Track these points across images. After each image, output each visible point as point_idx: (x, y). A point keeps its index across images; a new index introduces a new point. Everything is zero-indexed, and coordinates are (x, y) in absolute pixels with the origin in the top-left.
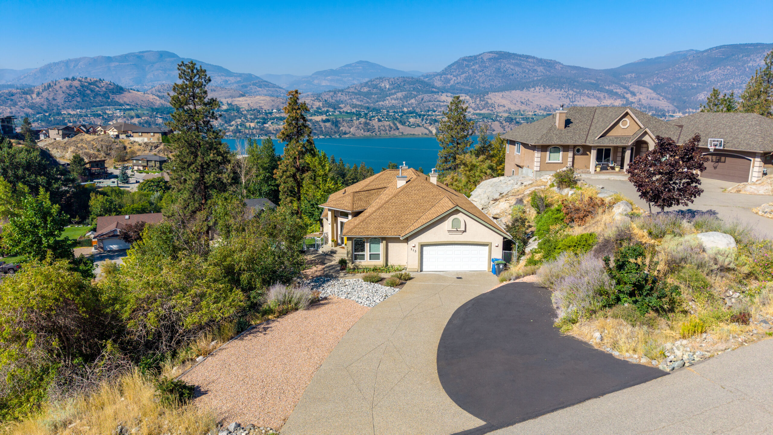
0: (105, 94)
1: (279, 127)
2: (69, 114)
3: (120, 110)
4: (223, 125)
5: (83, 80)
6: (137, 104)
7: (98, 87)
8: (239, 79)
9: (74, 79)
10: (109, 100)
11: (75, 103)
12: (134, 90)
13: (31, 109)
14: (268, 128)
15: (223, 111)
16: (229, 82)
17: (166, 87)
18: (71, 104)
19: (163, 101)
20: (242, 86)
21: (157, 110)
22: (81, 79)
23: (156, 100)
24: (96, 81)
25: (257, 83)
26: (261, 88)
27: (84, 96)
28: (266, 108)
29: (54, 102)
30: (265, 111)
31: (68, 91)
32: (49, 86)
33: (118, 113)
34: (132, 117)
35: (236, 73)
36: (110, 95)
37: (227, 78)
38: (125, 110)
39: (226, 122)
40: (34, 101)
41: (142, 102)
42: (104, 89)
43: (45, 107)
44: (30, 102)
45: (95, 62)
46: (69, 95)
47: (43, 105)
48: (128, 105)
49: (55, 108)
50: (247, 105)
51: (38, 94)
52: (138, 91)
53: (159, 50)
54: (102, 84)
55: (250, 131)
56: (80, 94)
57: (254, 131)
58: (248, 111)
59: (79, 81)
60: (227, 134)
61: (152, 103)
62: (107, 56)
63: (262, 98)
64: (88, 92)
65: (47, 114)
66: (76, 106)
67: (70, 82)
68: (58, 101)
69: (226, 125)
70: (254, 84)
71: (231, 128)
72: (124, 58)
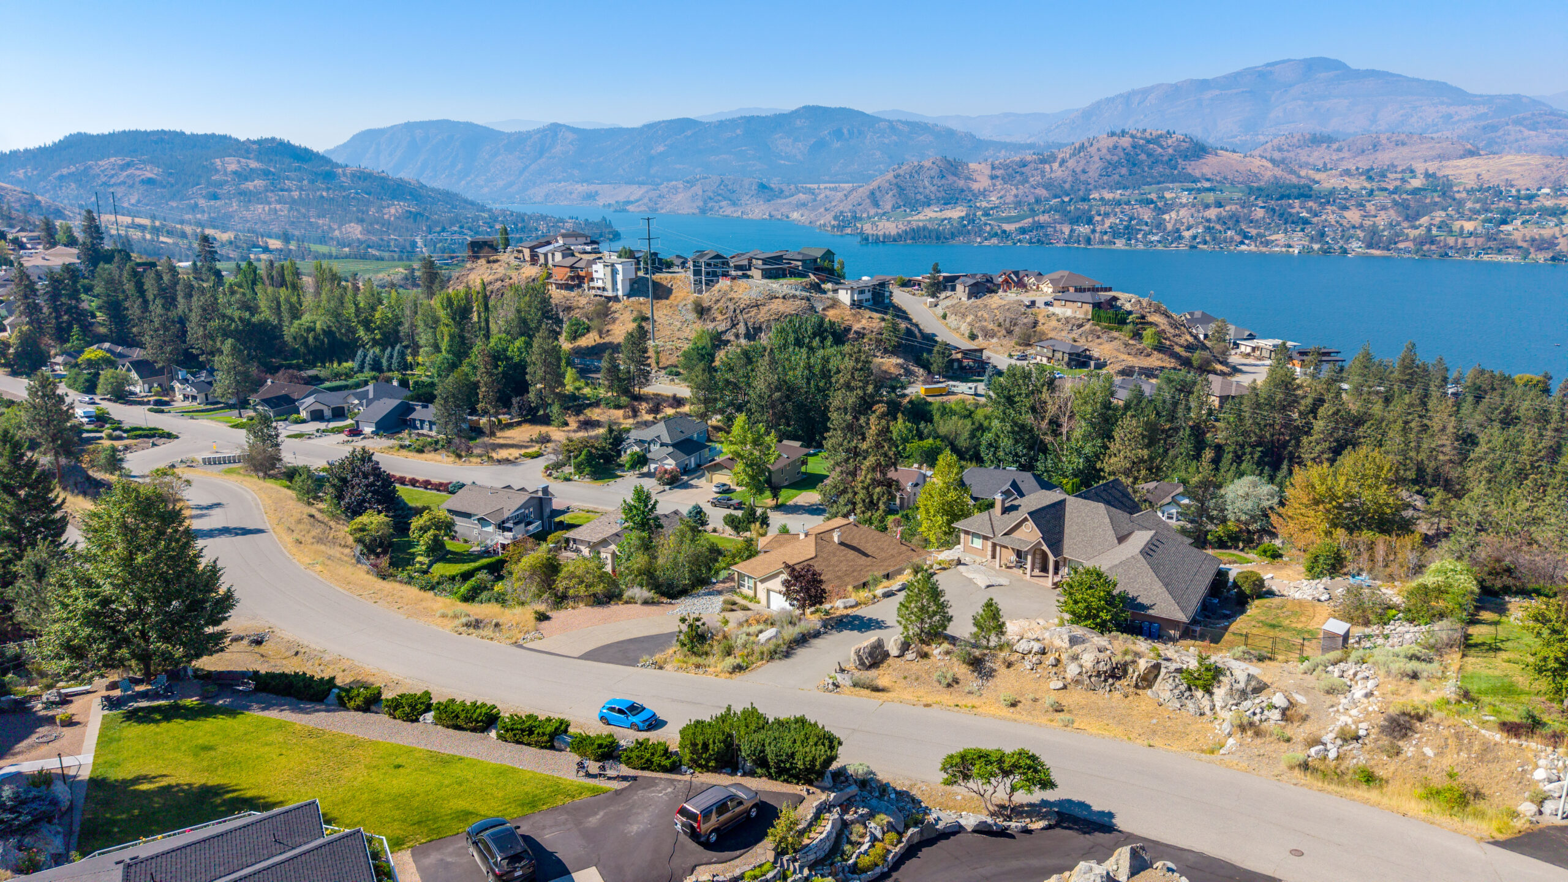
0: (1171, 160)
1: (1542, 232)
2: (1102, 199)
3: (1190, 190)
4: (1398, 224)
5: (1139, 135)
6: (1226, 179)
7: (1162, 147)
8: (1483, 109)
9: (1123, 133)
10: (1176, 172)
11: (1116, 177)
12: (1227, 150)
13: (1047, 189)
14: (1509, 234)
15: (1406, 192)
16: (1456, 118)
17: (1295, 140)
18: (1110, 179)
19: (1278, 172)
20: (1484, 128)
21: (1259, 192)
22: (1135, 132)
23: (1267, 168)
24: (1161, 136)
25: (1524, 119)
26: (1536, 129)
27: (1134, 165)
28: (1524, 183)
29: (1083, 178)
30: (1518, 191)
31: (1109, 157)
32: (1082, 147)
33: (1185, 198)
34: (1207, 207)
35: (1481, 96)
36: (1179, 161)
37: (1452, 110)
38: (1199, 191)
39: (1407, 218)
40: (1053, 176)
41: (1237, 174)
42: (1170, 151)
43: (1067, 186)
44: (1048, 176)
45: (1175, 92)
46: (1110, 163)
47: (1065, 182)
48: (1208, 180)
49: (1083, 187)
50: (1473, 177)
51: (1063, 162)
52: (1234, 151)
53: (1308, 57)
54: (1170, 142)
55: (1460, 241)
56: (1128, 161)
57: (1471, 242)
58: (1470, 192)
59: (1132, 136)
60: (1401, 246)
61: (1255, 175)
62: (1201, 78)
63: (1519, 159)
64: (1143, 157)
65: (1066, 199)
66: (1118, 183)
67: (1115, 138)
68: (1090, 174)
69: (1405, 224)
70: (1518, 122)
71: (1413, 233)
72: (1234, 79)
